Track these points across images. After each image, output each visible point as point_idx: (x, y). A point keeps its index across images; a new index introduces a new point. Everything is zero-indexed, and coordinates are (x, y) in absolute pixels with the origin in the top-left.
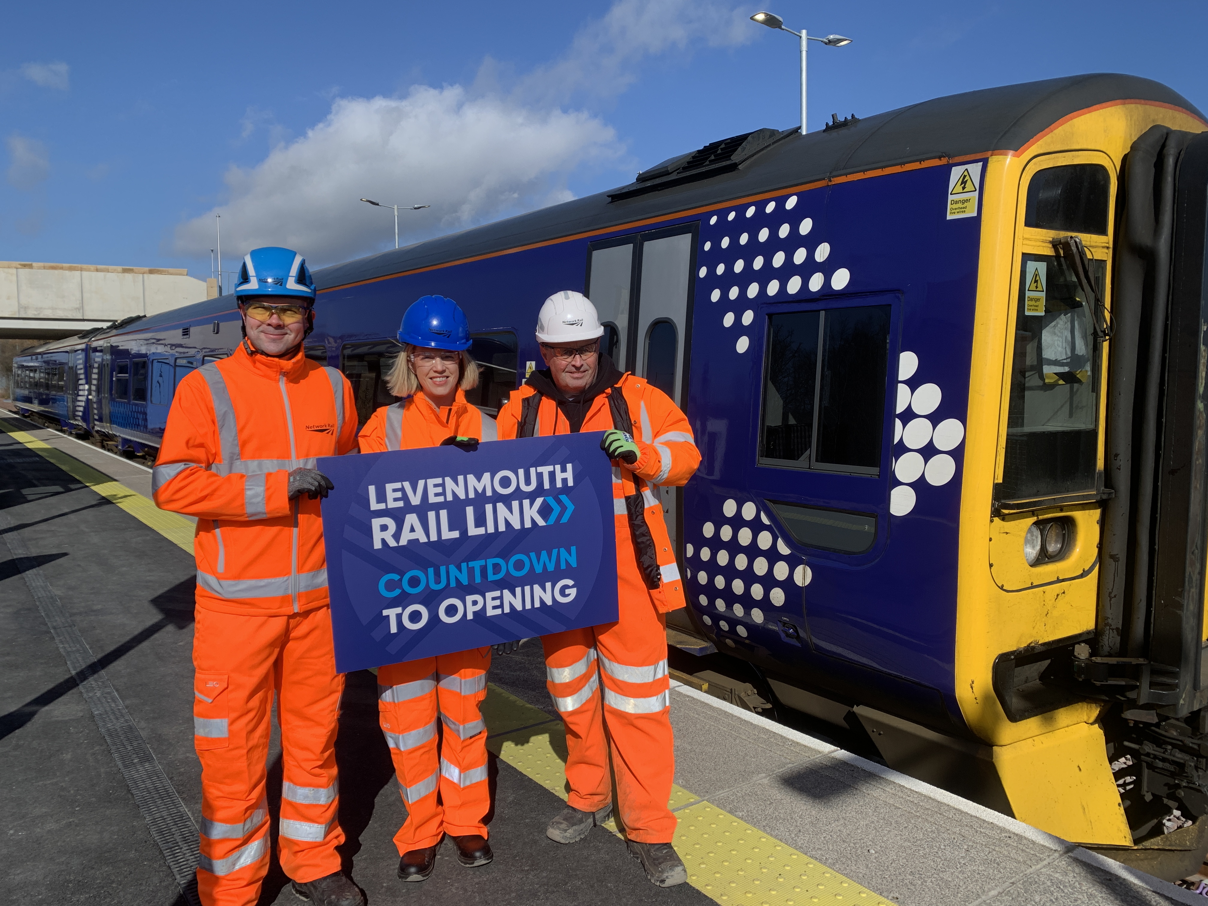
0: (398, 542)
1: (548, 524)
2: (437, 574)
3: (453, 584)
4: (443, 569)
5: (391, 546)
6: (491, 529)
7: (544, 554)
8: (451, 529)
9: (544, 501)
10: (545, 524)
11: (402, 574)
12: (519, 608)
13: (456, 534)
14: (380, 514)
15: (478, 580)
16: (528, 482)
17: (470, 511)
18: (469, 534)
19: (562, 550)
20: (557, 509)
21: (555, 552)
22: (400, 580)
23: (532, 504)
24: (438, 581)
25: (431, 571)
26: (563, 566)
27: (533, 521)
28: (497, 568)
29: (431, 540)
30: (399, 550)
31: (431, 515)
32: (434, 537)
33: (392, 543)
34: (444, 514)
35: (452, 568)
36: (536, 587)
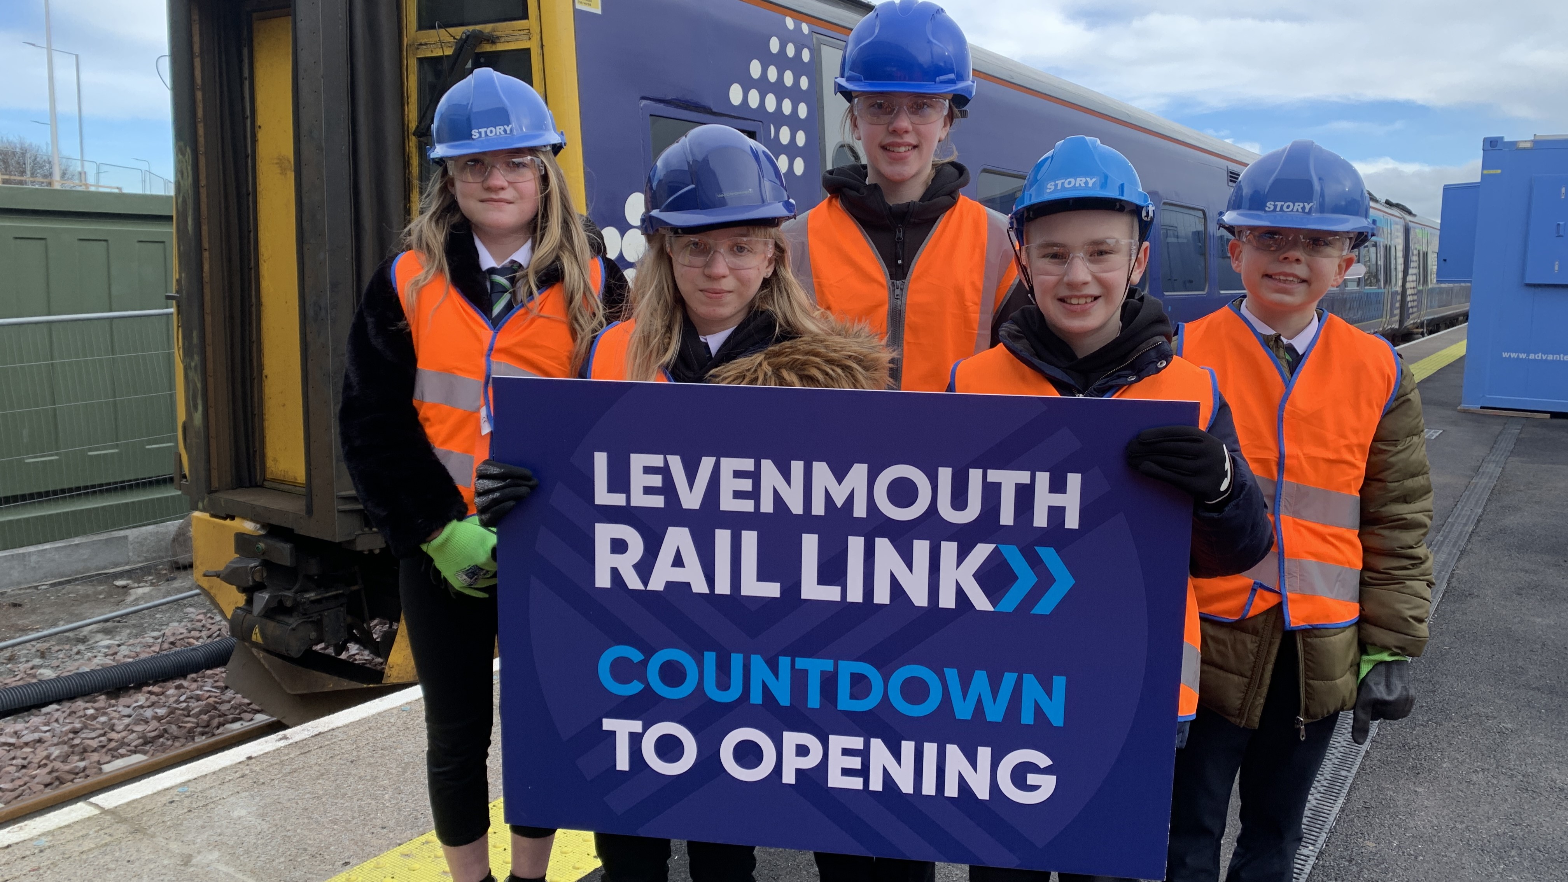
0: (645, 581)
2: (723, 668)
3: (756, 697)
4: (737, 660)
5: (631, 587)
6: (855, 595)
7: (980, 679)
8: (763, 576)
9: (995, 553)
10: (992, 609)
11: (649, 652)
12: (906, 786)
13: (772, 590)
14: (613, 515)
15: (814, 700)
16: (959, 500)
17: (810, 544)
18: (804, 596)
19: (1029, 679)
21: (1009, 679)
22: (644, 663)
23: (962, 556)
24: (723, 684)
25: (710, 658)
26: (1027, 717)
27: (960, 594)
28: (860, 686)
29: (716, 592)
30: (645, 597)
31: (723, 538)
32: (723, 587)
33: (633, 582)
34: (750, 539)
35: (757, 661)
36: (953, 751)
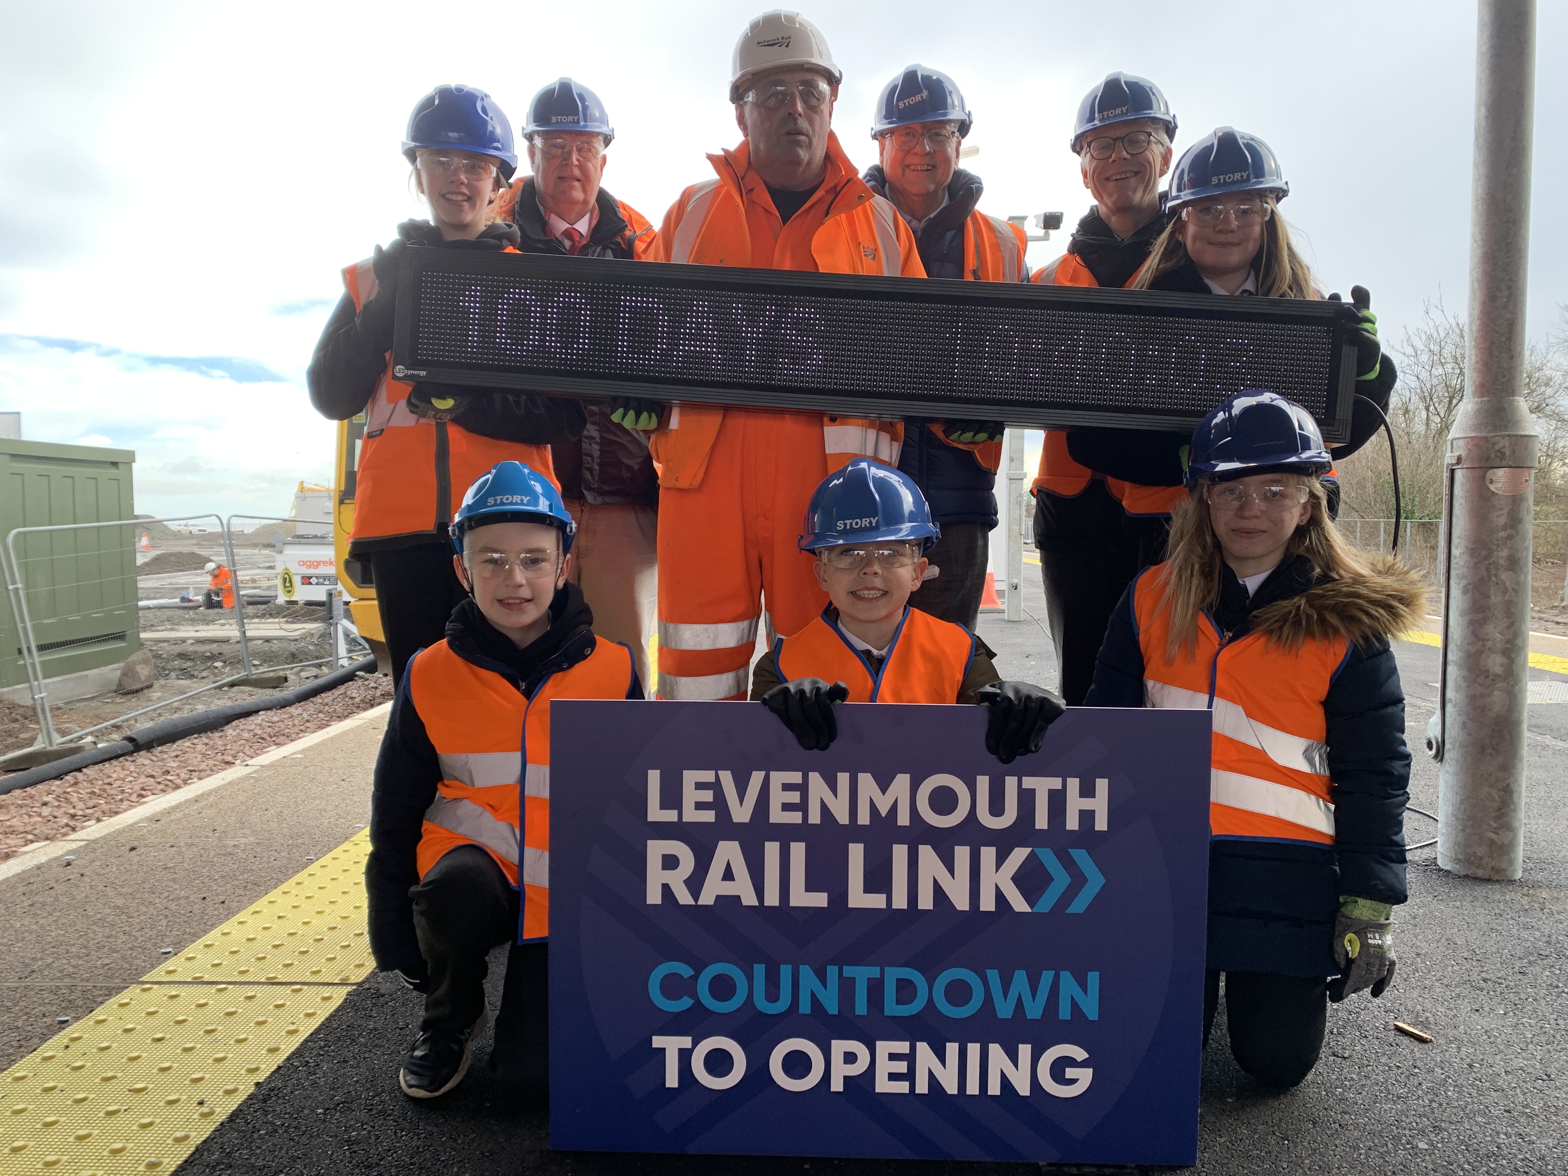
0: (696, 897)
1: (1035, 910)
2: (773, 981)
3: (805, 1007)
4: (786, 971)
5: (681, 902)
6: (900, 901)
7: (1020, 978)
8: (810, 887)
9: (1031, 856)
10: (1029, 910)
11: (699, 967)
12: (951, 1087)
13: (820, 900)
14: (664, 831)
15: (861, 1008)
16: (997, 807)
17: (856, 853)
18: (851, 905)
19: (1066, 977)
20: (1061, 879)
21: (1047, 977)
22: (695, 978)
23: (1000, 861)
24: (773, 995)
25: (759, 970)
26: (1065, 1013)
27: (1000, 897)
28: (906, 990)
29: (766, 904)
30: (697, 910)
31: (772, 850)
32: (772, 899)
33: (684, 897)
34: (798, 850)
35: (806, 971)
36: (996, 1051)
